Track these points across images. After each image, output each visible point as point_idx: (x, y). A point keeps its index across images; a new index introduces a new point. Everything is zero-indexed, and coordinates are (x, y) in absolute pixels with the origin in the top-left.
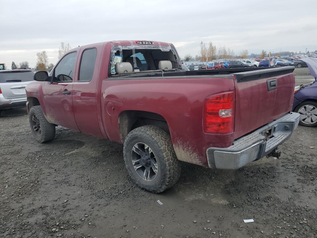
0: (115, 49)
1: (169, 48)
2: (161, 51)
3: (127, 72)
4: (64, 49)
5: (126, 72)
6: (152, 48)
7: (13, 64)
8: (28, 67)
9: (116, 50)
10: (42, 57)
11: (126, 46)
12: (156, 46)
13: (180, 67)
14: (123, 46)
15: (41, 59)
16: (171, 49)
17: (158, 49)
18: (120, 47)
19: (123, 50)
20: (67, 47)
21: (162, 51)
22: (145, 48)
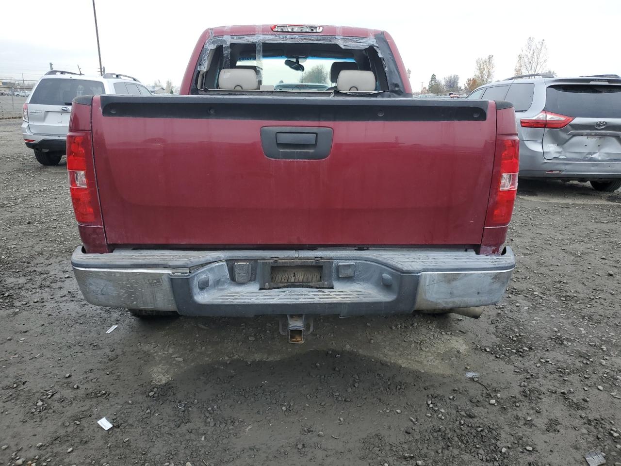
0: (213, 43)
1: (367, 41)
2: (341, 48)
3: (242, 88)
4: (531, 52)
5: (239, 89)
6: (313, 40)
7: (434, 77)
8: (457, 84)
9: (216, 45)
10: (485, 66)
11: (243, 37)
12: (325, 36)
13: (397, 89)
14: (235, 37)
15: (481, 71)
16: (375, 44)
17: (331, 43)
18: (225, 37)
19: (232, 45)
20: (539, 46)
21: (343, 47)
22: (293, 40)
